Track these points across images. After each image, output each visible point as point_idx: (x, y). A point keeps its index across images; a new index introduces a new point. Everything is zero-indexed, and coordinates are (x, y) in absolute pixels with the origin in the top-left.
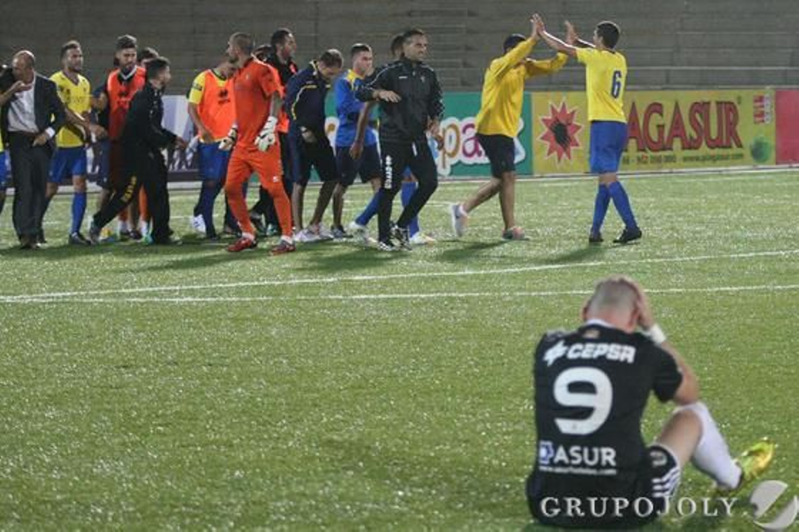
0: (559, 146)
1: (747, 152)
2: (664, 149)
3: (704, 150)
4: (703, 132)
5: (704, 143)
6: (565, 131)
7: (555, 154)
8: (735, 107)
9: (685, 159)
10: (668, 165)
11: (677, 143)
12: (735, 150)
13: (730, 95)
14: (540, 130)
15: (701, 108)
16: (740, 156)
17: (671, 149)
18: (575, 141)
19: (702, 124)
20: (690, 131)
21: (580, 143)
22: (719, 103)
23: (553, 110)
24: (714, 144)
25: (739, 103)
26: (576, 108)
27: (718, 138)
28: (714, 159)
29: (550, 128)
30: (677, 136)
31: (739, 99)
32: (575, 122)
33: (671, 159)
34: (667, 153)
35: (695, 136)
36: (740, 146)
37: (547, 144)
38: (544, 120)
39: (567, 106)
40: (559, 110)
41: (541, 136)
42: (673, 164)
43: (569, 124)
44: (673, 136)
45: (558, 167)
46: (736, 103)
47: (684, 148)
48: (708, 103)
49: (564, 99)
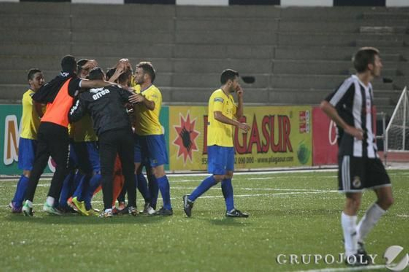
0: (185, 149)
1: (295, 155)
2: (246, 153)
3: (270, 154)
4: (270, 139)
5: (270, 149)
6: (189, 137)
7: (183, 155)
8: (288, 120)
9: (259, 161)
10: (249, 165)
11: (254, 148)
12: (288, 154)
13: (285, 110)
14: (174, 136)
15: (268, 120)
16: (291, 159)
17: (250, 152)
18: (194, 145)
19: (269, 133)
20: (262, 139)
21: (197, 147)
22: (279, 116)
23: (182, 120)
24: (277, 149)
25: (291, 116)
26: (195, 119)
27: (278, 145)
28: (276, 161)
29: (180, 135)
30: (254, 142)
31: (291, 113)
32: (195, 131)
33: (250, 160)
34: (248, 156)
35: (265, 143)
36: (291, 151)
37: (178, 147)
38: (177, 128)
39: (190, 117)
40: (185, 120)
41: (174, 141)
42: (251, 164)
43: (191, 132)
44: (252, 142)
45: (184, 165)
46: (288, 116)
47: (258, 152)
48: (273, 116)
49: (189, 111)
